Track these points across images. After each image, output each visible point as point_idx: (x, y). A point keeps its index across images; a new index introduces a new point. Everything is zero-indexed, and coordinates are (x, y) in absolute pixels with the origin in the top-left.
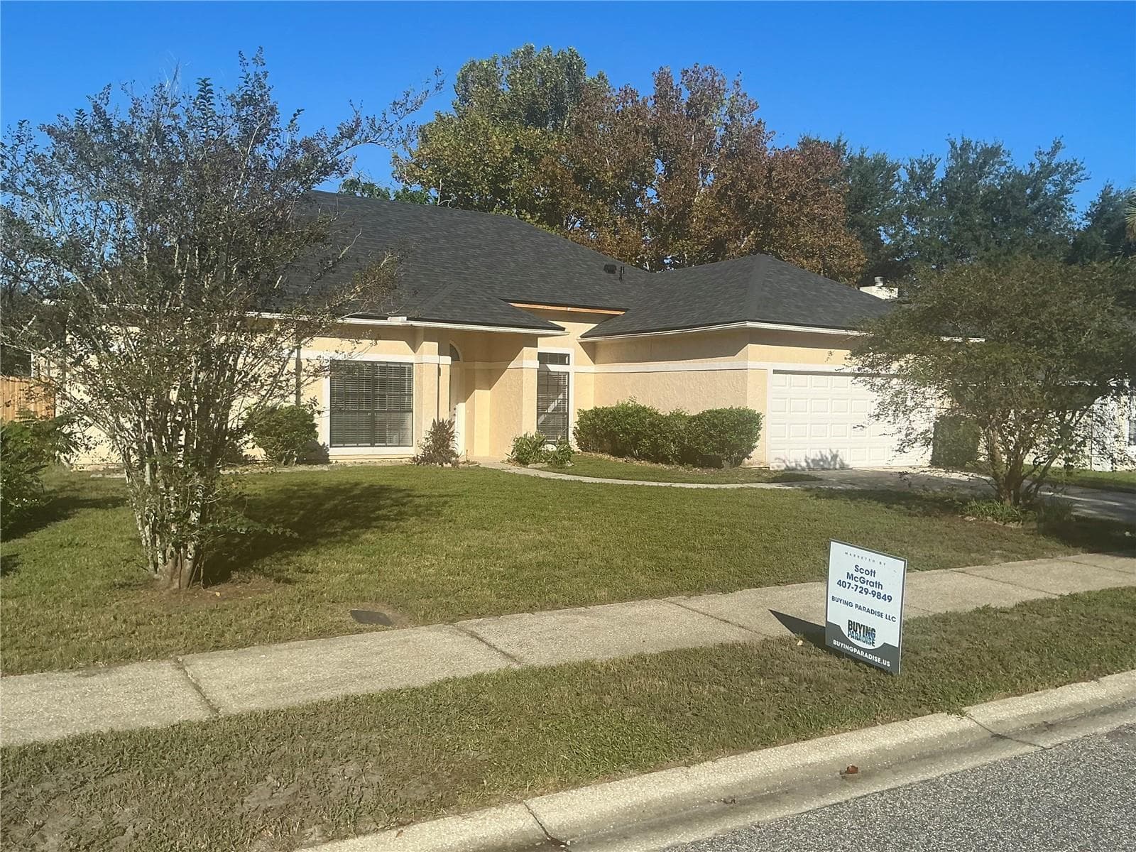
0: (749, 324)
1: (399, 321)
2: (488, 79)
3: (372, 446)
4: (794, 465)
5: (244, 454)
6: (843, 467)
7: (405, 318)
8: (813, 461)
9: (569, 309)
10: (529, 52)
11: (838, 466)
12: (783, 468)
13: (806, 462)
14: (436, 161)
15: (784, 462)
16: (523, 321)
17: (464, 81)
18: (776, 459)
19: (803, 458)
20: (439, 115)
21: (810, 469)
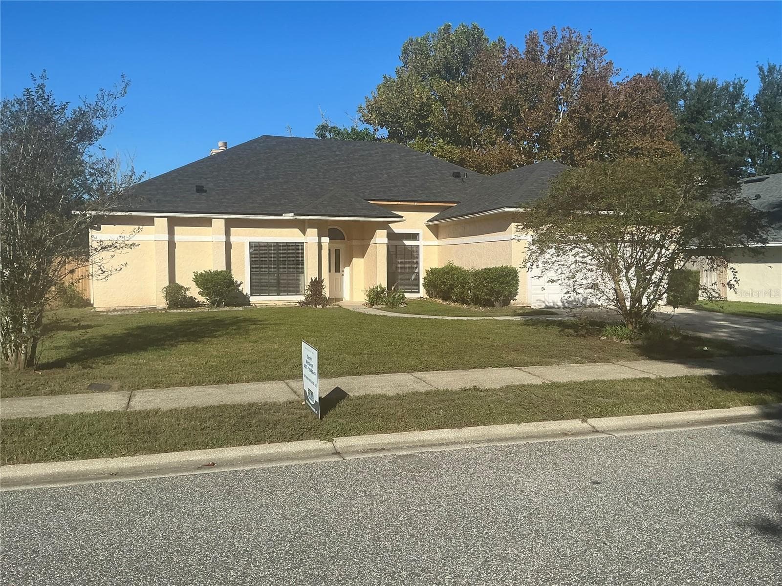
0: (507, 209)
1: (290, 216)
2: (421, 50)
3: (279, 295)
4: (552, 304)
5: (197, 301)
7: (293, 214)
8: (567, 302)
9: (416, 204)
10: (448, 28)
12: (543, 307)
14: (379, 108)
15: (544, 302)
16: (374, 213)
17: (405, 53)
18: (537, 300)
19: (559, 300)
20: (385, 77)
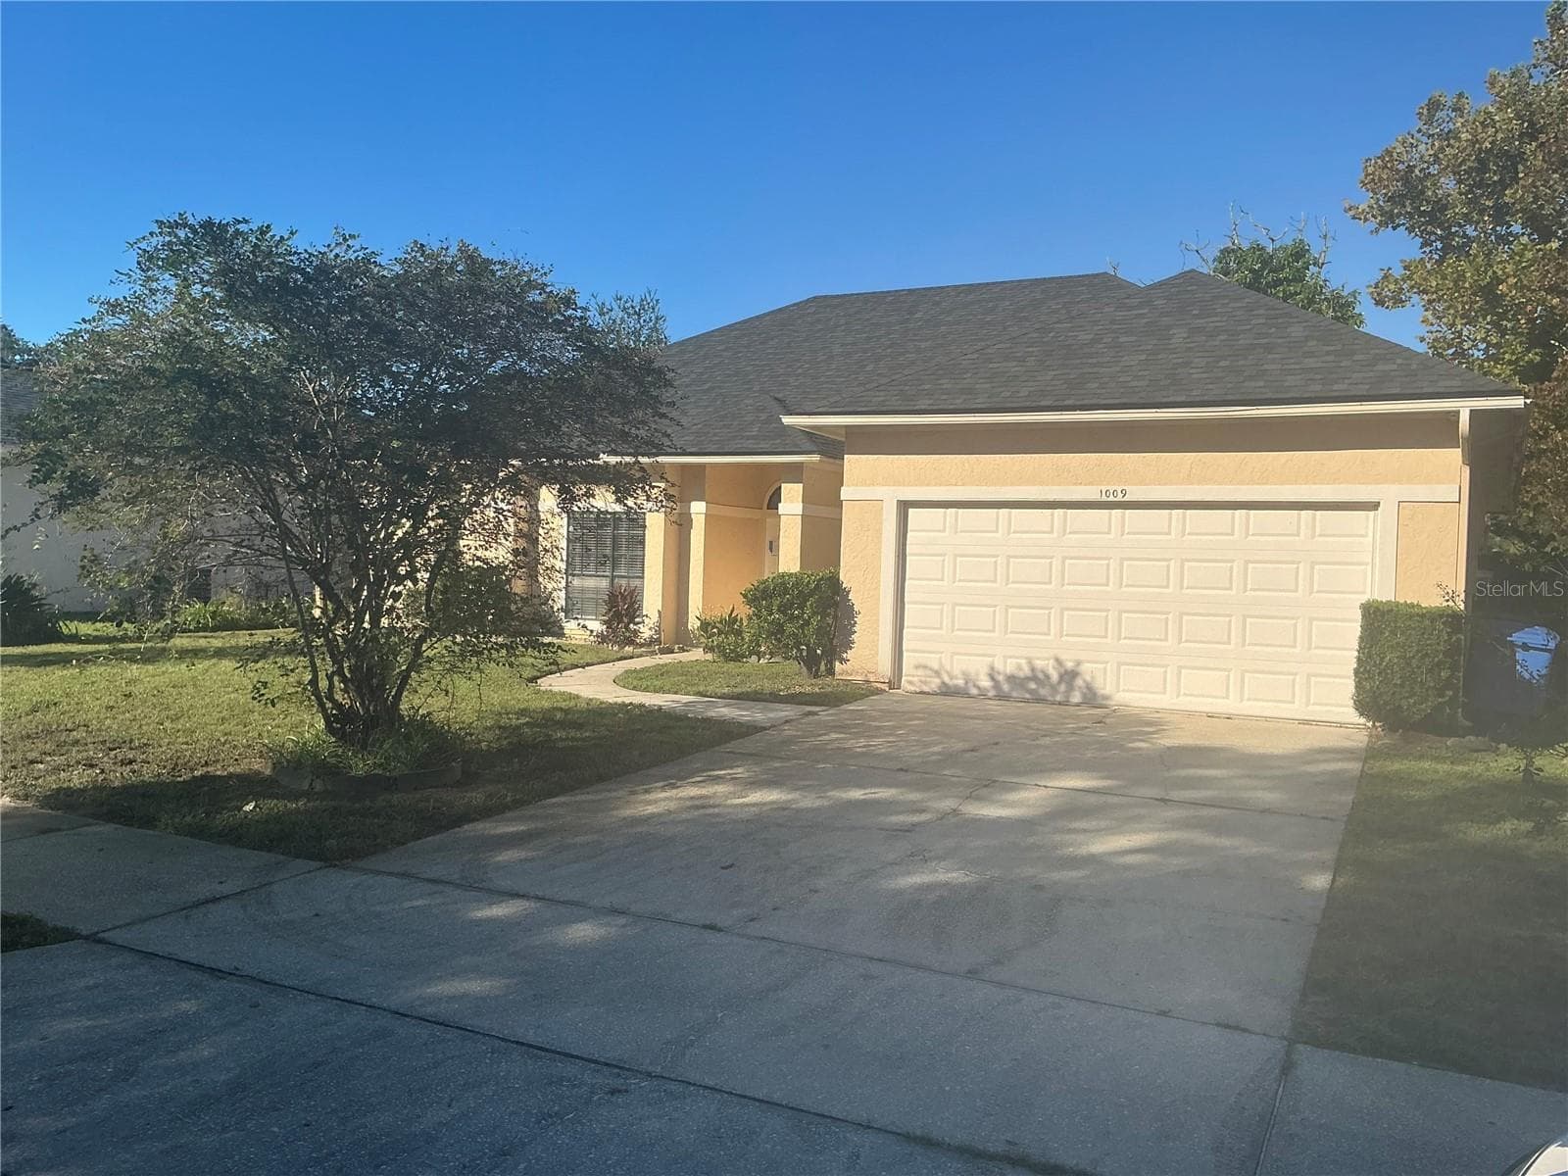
6: (1092, 698)
8: (1011, 678)
11: (1076, 698)
12: (935, 688)
13: (993, 678)
15: (938, 674)
18: (917, 667)
19: (985, 670)
21: (1002, 697)
